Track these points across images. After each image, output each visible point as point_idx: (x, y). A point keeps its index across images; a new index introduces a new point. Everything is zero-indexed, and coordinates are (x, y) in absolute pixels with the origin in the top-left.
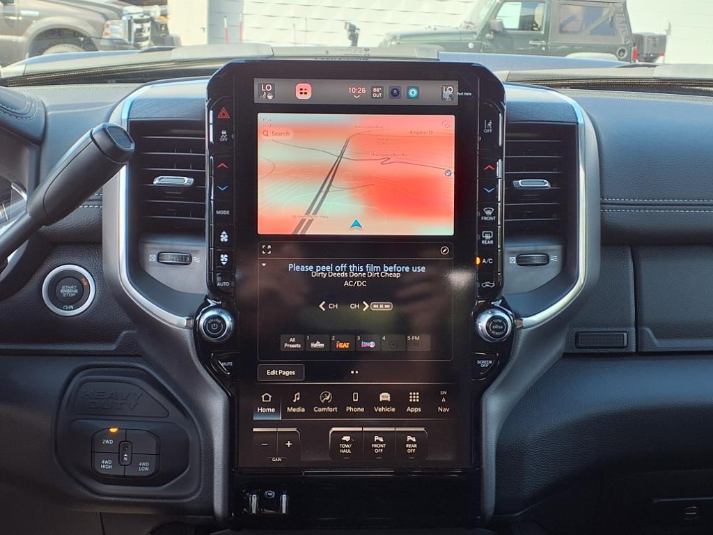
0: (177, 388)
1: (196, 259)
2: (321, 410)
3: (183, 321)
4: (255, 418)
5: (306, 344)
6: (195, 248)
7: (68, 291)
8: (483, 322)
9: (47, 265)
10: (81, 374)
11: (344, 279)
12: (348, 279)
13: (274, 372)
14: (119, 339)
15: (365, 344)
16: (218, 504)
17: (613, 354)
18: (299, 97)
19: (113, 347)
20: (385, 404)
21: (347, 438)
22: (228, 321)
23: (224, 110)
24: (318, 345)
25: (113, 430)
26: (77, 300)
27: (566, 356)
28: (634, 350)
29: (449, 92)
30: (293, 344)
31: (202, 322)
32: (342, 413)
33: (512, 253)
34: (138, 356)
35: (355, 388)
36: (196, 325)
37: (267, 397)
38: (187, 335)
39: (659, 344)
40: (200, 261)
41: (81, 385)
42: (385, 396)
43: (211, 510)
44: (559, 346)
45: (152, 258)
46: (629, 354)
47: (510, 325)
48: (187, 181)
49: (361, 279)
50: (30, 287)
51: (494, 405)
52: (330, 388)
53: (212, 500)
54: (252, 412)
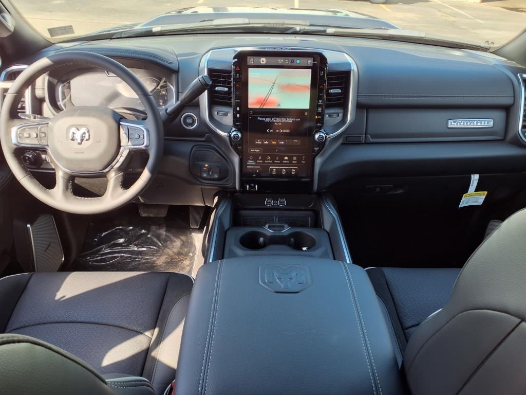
0: (224, 153)
1: (229, 114)
2: (267, 162)
3: (226, 134)
4: (248, 163)
5: (263, 142)
6: (229, 111)
7: (189, 121)
8: (317, 136)
9: (182, 113)
10: (195, 148)
11: (275, 122)
12: (276, 122)
13: (253, 150)
14: (206, 137)
15: (280, 143)
16: (237, 187)
17: (357, 143)
18: (262, 63)
19: (204, 139)
20: (286, 160)
21: (275, 170)
22: (240, 135)
23: (238, 67)
24: (266, 143)
25: (206, 165)
26: (192, 124)
27: (343, 144)
28: (364, 142)
29: (310, 61)
30: (259, 142)
31: (232, 135)
32: (273, 163)
33: (327, 114)
34: (211, 142)
35: (277, 155)
36: (230, 135)
37: (251, 157)
38: (227, 139)
39: (372, 140)
40: (230, 115)
41: (195, 151)
42: (286, 158)
43: (235, 188)
44: (340, 141)
45: (216, 113)
46: (362, 143)
47: (324, 137)
48: (226, 89)
49: (280, 122)
50: (177, 119)
51: (318, 161)
52: (270, 155)
53: (235, 186)
54: (247, 161)
